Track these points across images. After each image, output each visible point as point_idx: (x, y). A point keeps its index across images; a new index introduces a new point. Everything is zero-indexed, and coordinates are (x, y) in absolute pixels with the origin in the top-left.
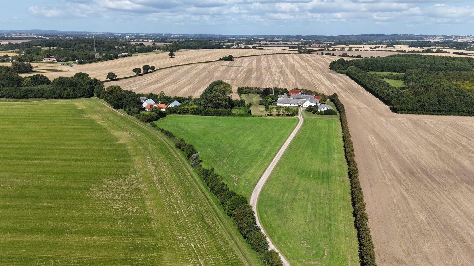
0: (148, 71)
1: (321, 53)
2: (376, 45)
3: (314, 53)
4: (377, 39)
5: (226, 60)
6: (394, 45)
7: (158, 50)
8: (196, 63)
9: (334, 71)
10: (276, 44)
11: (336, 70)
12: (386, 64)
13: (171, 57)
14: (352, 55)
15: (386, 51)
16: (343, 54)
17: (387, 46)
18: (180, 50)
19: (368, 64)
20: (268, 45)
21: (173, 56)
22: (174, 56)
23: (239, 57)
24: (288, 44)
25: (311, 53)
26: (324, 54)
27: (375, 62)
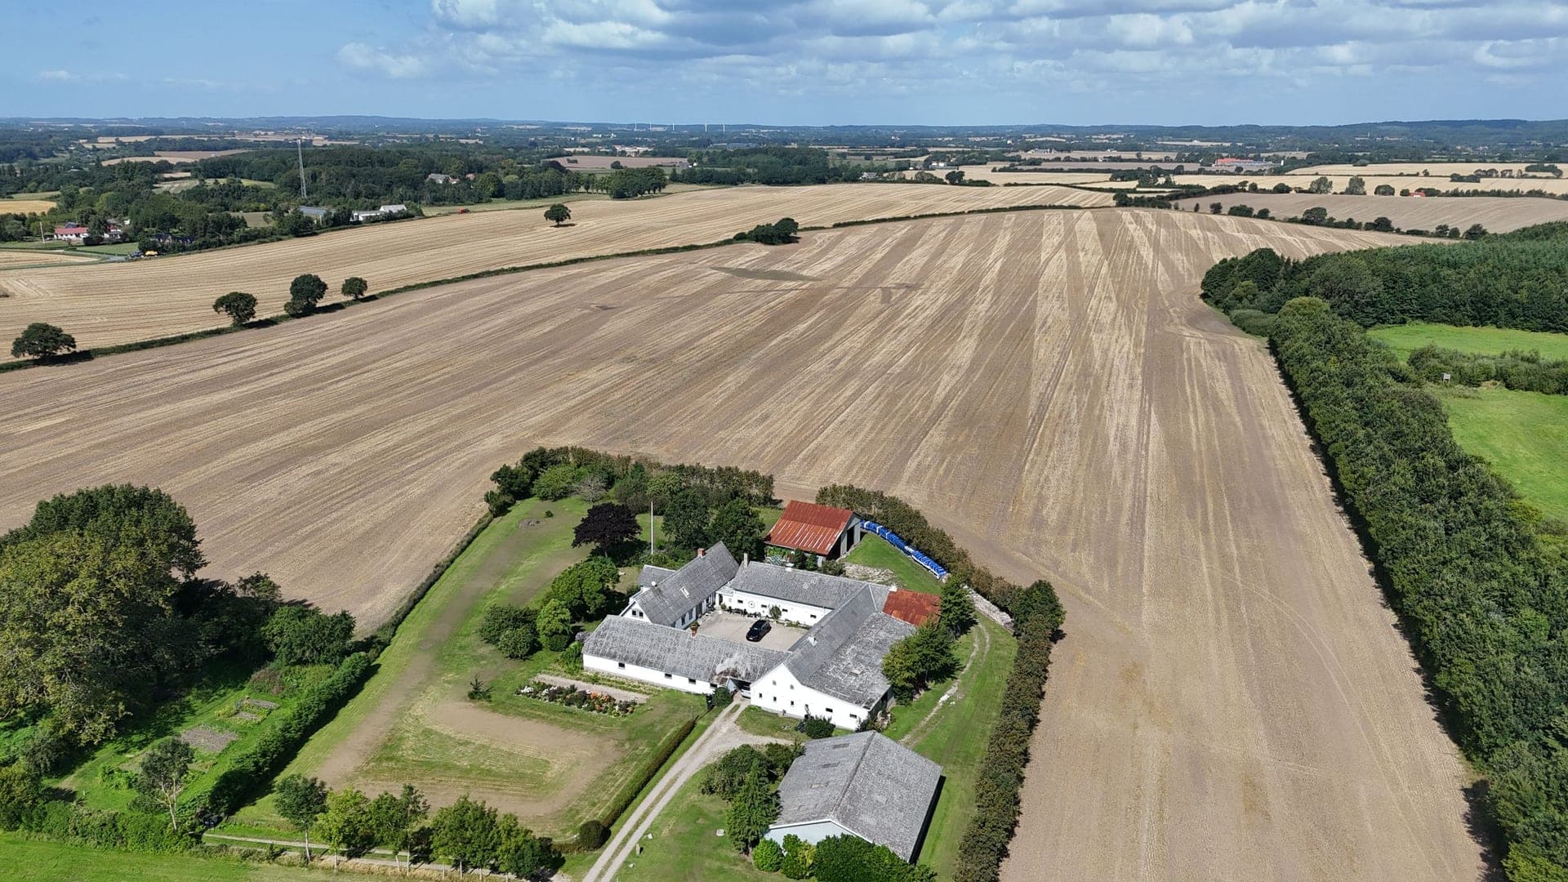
0: (318, 305)
1: (1213, 206)
2: (1485, 162)
3: (1180, 207)
4: (1493, 137)
5: (761, 241)
6: (1560, 166)
7: (587, 188)
8: (618, 255)
9: (1220, 312)
10: (1076, 160)
11: (1227, 310)
12: (1502, 285)
13: (554, 223)
14: (1350, 220)
15: (1521, 196)
16: (1307, 212)
17: (1528, 169)
18: (663, 191)
19: (1401, 284)
20: (1044, 165)
21: (562, 220)
22: (566, 222)
23: (837, 226)
24: (1122, 161)
25: (1169, 207)
26: (1225, 209)
27: (1445, 272)
